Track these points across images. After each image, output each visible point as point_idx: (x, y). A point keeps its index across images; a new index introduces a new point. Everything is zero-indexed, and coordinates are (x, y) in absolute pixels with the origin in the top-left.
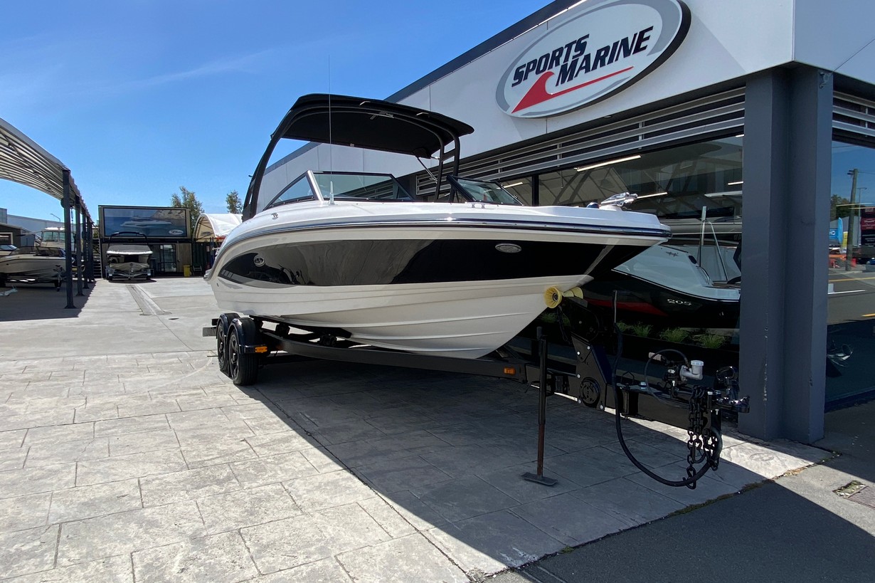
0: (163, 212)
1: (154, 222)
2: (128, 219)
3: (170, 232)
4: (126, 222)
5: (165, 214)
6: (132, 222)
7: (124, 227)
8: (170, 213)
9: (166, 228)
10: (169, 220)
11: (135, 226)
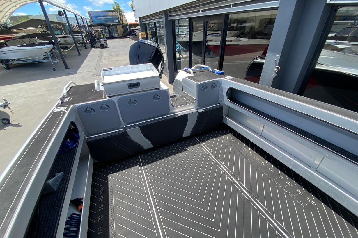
0: (110, 12)
1: (108, 17)
2: (99, 16)
3: (114, 21)
4: (99, 18)
5: (110, 14)
6: (100, 18)
7: (98, 20)
8: (112, 13)
9: (112, 19)
10: (112, 16)
11: (102, 19)
